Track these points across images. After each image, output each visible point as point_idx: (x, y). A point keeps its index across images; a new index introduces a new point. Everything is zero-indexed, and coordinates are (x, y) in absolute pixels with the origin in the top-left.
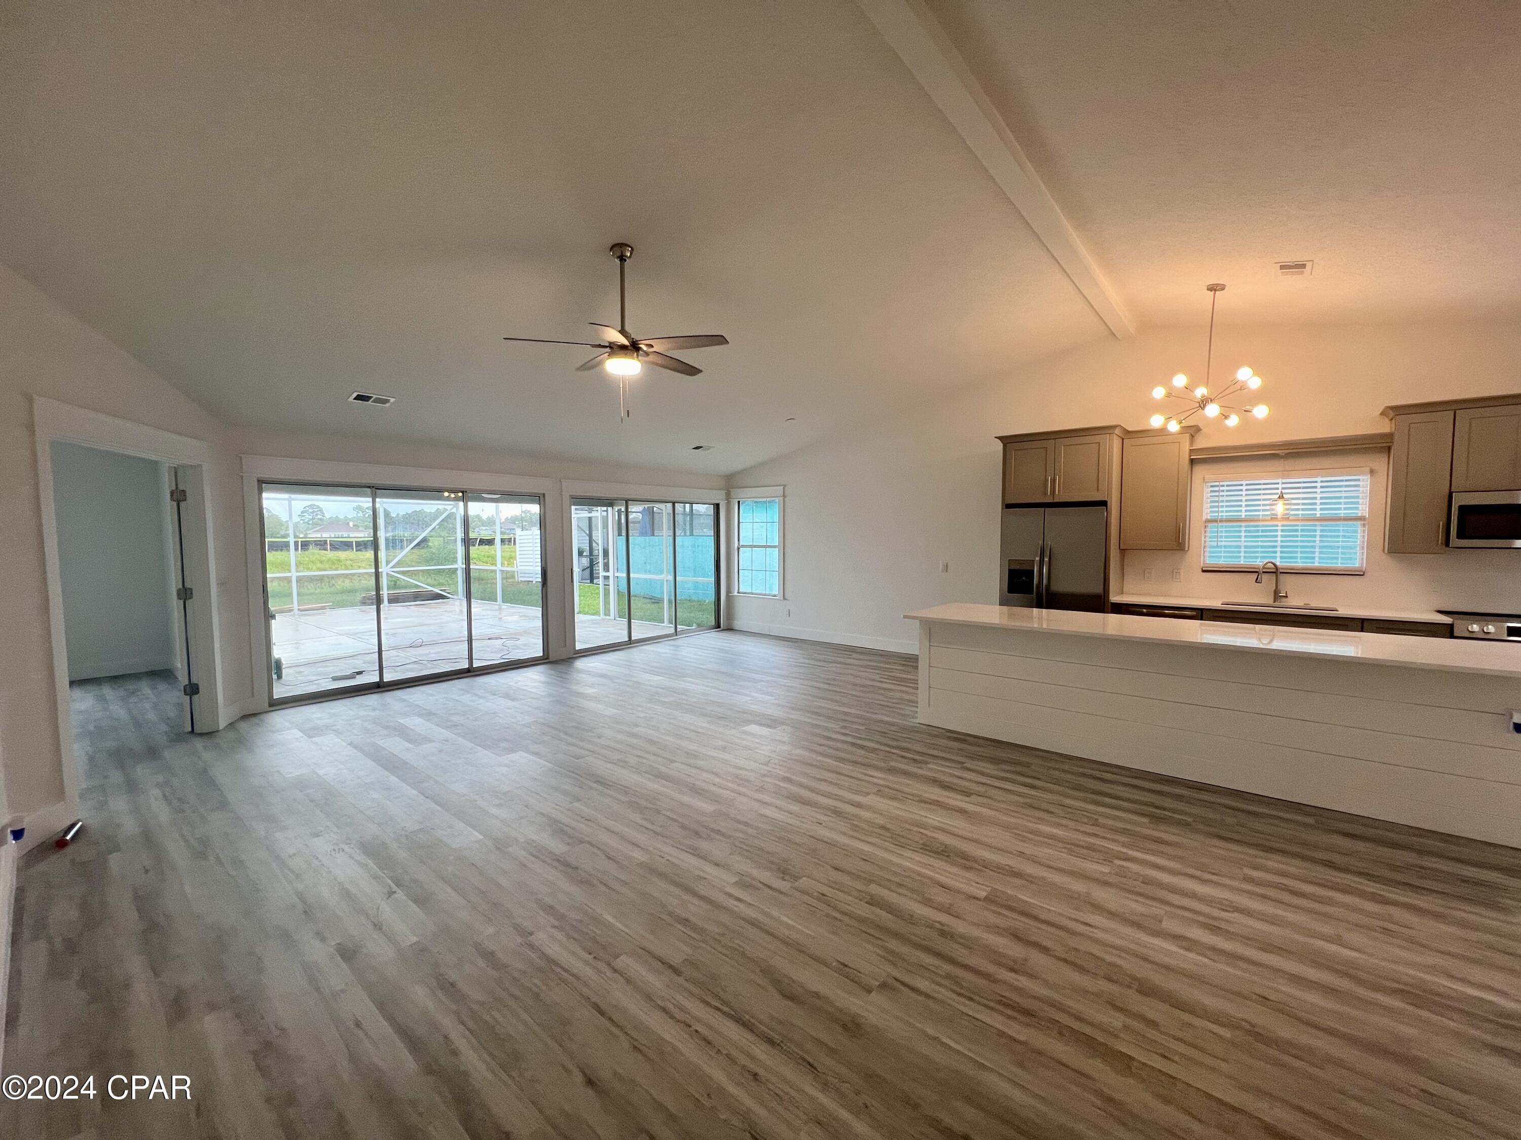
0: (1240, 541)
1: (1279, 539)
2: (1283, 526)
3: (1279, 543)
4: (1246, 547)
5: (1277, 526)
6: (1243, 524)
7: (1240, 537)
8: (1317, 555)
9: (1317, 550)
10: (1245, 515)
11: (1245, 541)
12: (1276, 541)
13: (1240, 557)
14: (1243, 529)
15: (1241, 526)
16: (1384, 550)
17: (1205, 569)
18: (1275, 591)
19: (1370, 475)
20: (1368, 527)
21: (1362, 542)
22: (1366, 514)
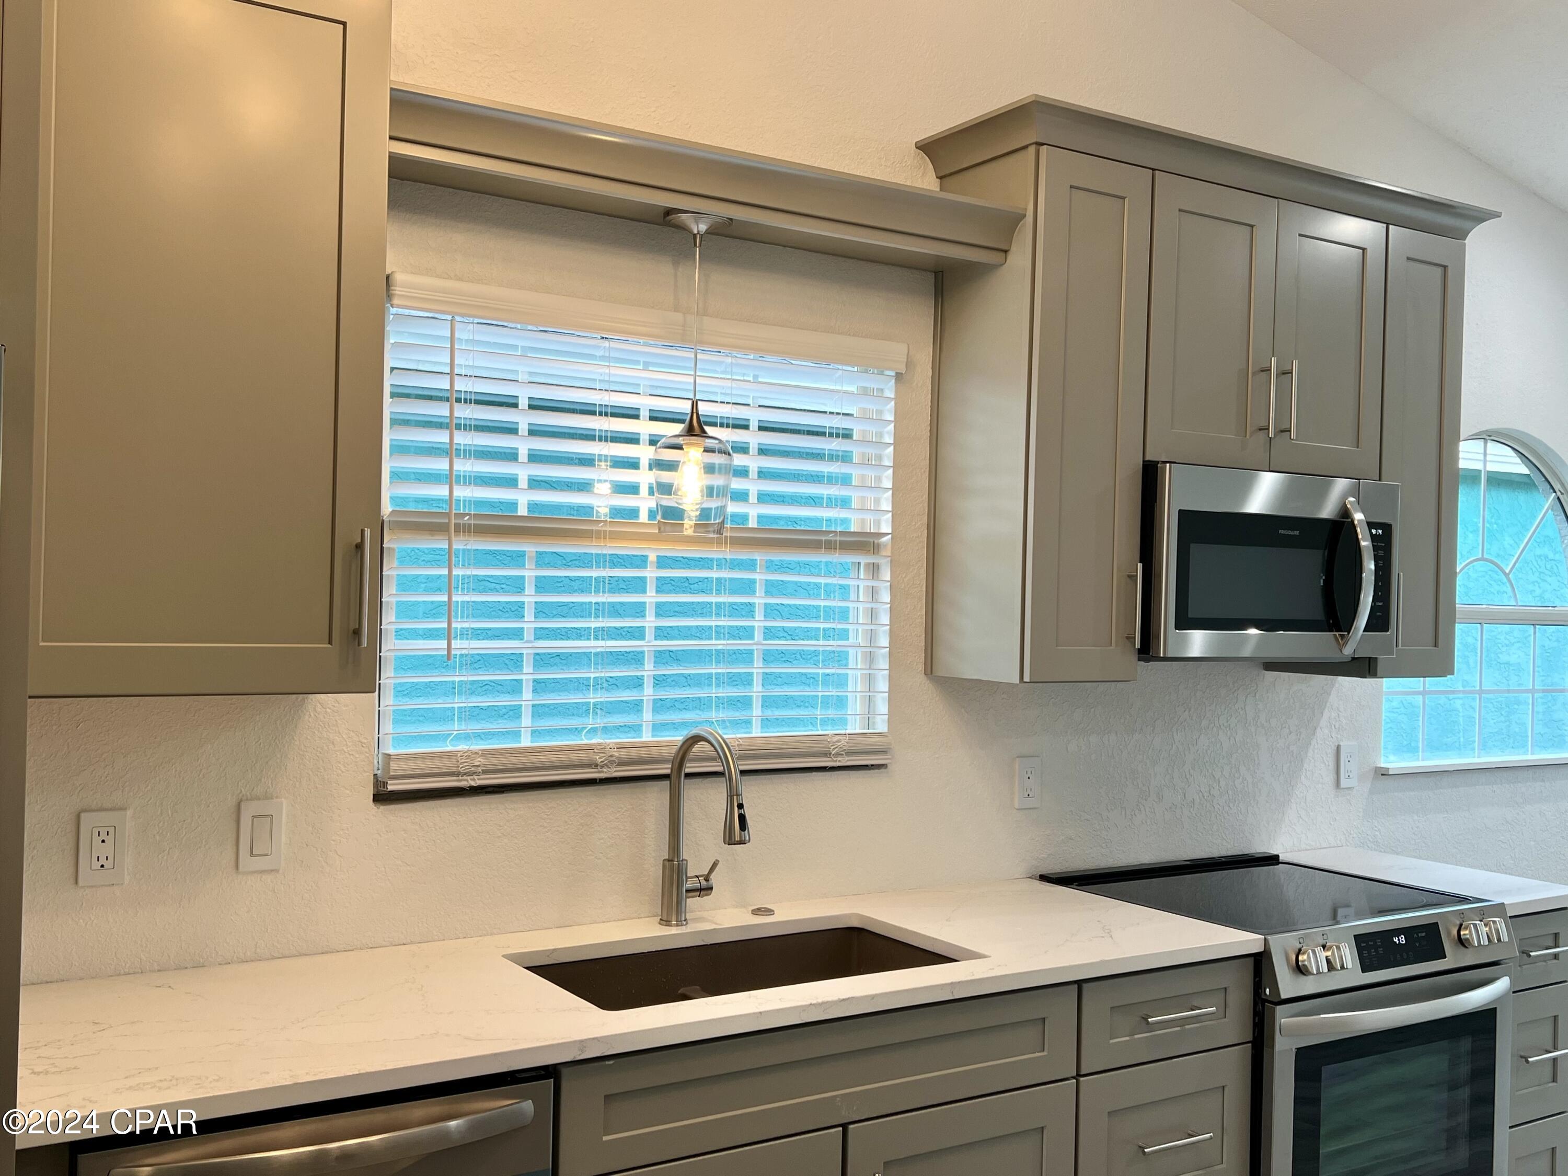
0: (517, 634)
1: (650, 621)
2: (662, 562)
3: (649, 644)
4: (541, 660)
5: (642, 562)
6: (529, 547)
7: (517, 611)
8: (757, 690)
9: (757, 669)
10: (532, 506)
11: (541, 634)
12: (638, 633)
13: (515, 712)
14: (529, 573)
15: (517, 559)
16: (930, 668)
17: (390, 788)
18: (667, 863)
19: (899, 377)
20: (888, 577)
21: (872, 635)
22: (886, 528)
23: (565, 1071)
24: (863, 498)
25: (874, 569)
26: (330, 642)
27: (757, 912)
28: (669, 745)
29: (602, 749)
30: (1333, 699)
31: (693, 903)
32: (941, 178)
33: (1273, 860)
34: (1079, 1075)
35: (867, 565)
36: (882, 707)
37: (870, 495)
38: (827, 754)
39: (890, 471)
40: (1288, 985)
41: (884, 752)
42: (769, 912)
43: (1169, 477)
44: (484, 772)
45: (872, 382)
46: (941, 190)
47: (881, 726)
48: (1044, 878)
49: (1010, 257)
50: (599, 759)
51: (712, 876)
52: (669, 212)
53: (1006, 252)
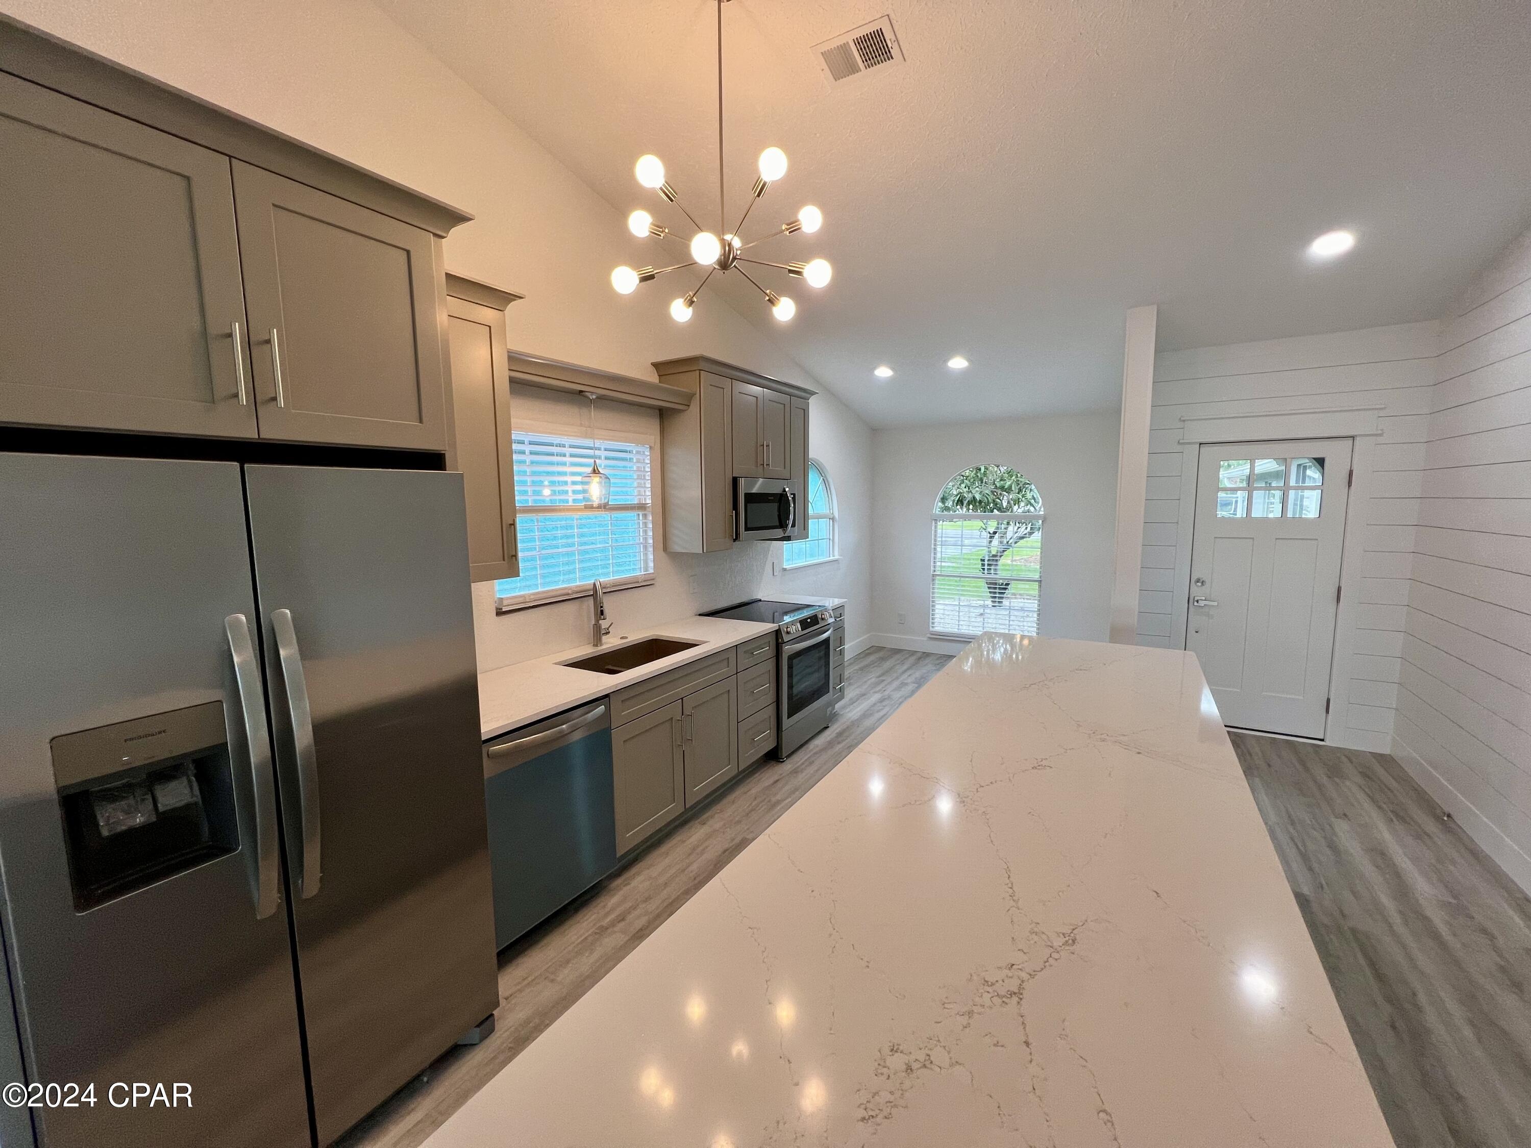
0: (534, 548)
1: (576, 540)
2: (578, 518)
5: (573, 519)
6: (536, 516)
7: (533, 540)
9: (611, 553)
12: (574, 544)
13: (536, 577)
14: (536, 526)
15: (533, 521)
16: (665, 549)
17: (504, 610)
18: (595, 626)
19: (651, 447)
20: (651, 518)
21: (646, 539)
22: (649, 501)
23: (611, 695)
24: (639, 491)
25: (645, 516)
26: (504, 560)
27: (622, 638)
28: (589, 585)
29: (570, 588)
30: (771, 549)
31: (604, 638)
32: (659, 376)
33: (760, 600)
34: (737, 673)
35: (642, 514)
36: (651, 564)
37: (642, 490)
38: (638, 582)
39: (650, 481)
40: (786, 638)
41: (653, 579)
42: (626, 638)
43: (742, 482)
44: (534, 601)
45: (640, 449)
46: (660, 382)
47: (651, 571)
48: (700, 615)
49: (691, 407)
50: (570, 592)
51: (610, 629)
52: (581, 392)
53: (689, 406)
